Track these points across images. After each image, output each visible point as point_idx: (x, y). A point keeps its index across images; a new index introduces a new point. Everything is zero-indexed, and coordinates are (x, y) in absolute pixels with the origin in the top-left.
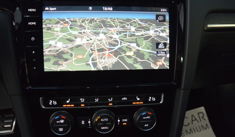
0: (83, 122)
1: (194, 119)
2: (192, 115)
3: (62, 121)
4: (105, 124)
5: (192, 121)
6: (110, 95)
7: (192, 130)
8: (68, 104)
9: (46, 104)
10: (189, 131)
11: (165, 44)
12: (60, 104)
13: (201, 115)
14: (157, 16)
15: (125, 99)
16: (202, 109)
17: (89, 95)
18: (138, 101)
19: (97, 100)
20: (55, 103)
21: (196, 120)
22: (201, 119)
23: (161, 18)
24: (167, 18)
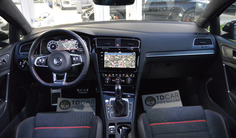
0: (113, 80)
1: (172, 96)
2: (172, 94)
3: (108, 79)
4: (118, 81)
5: (171, 97)
6: (120, 73)
7: (171, 101)
8: (110, 75)
9: (104, 75)
10: (168, 101)
11: (134, 61)
12: (108, 75)
13: (177, 94)
14: (132, 54)
15: (124, 75)
16: (178, 91)
17: (115, 74)
18: (127, 76)
19: (117, 75)
20: (106, 75)
21: (173, 96)
22: (177, 96)
23: (133, 55)
24: (135, 55)
